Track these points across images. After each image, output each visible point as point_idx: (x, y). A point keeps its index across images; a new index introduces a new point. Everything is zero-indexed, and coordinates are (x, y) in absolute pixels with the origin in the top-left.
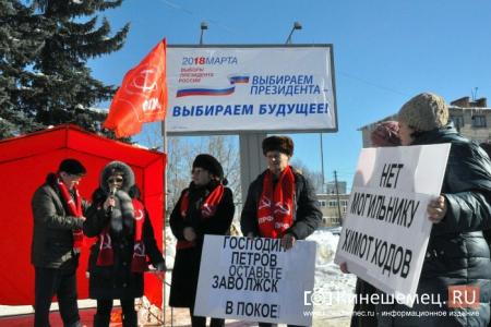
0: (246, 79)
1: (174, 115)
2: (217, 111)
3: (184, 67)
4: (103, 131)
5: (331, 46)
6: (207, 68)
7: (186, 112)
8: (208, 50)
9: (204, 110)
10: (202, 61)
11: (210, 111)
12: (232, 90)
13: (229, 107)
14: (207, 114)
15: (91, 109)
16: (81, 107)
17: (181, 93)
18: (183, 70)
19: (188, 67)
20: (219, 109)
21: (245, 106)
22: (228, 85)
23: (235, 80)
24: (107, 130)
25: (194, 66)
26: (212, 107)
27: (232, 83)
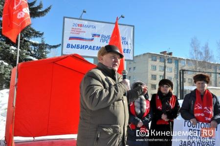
0: (99, 36)
1: (67, 47)
2: (86, 48)
3: (73, 27)
4: (34, 51)
5: (134, 26)
6: (83, 29)
7: (73, 47)
8: (84, 21)
9: (80, 46)
10: (81, 26)
11: (83, 47)
12: (92, 40)
13: (91, 46)
14: (81, 48)
15: (30, 40)
16: (26, 39)
17: (71, 38)
18: (72, 28)
19: (75, 27)
20: (87, 47)
21: (97, 47)
22: (91, 37)
23: (94, 35)
24: (36, 50)
25: (77, 27)
26: (84, 46)
27: (93, 36)
